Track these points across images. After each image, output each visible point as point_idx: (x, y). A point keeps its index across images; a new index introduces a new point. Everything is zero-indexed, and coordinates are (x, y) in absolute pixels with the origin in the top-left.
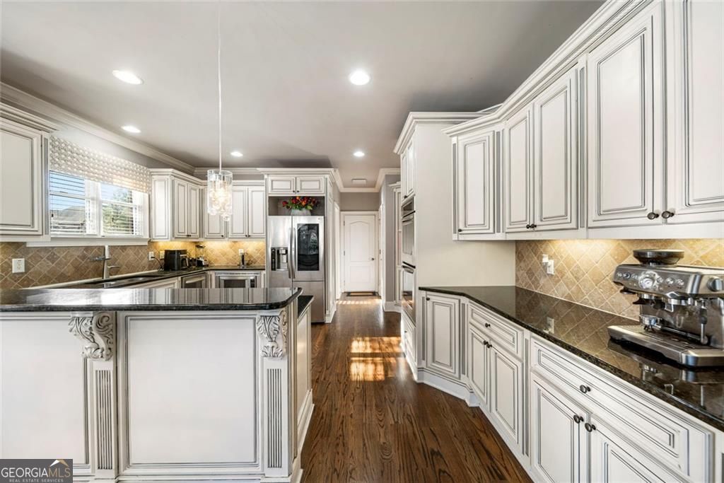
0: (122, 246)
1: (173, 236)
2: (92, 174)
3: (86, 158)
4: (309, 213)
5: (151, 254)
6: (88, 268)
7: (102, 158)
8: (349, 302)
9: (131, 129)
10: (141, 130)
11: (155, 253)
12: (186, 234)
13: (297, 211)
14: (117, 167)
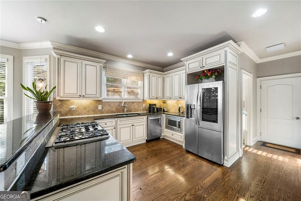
0: (129, 102)
1: (149, 98)
2: (120, 76)
3: (118, 71)
4: (214, 80)
5: (144, 105)
6: (120, 109)
7: (124, 70)
8: (260, 153)
9: (130, 56)
10: (133, 56)
11: (145, 105)
12: (156, 97)
13: (206, 80)
14: (129, 72)
